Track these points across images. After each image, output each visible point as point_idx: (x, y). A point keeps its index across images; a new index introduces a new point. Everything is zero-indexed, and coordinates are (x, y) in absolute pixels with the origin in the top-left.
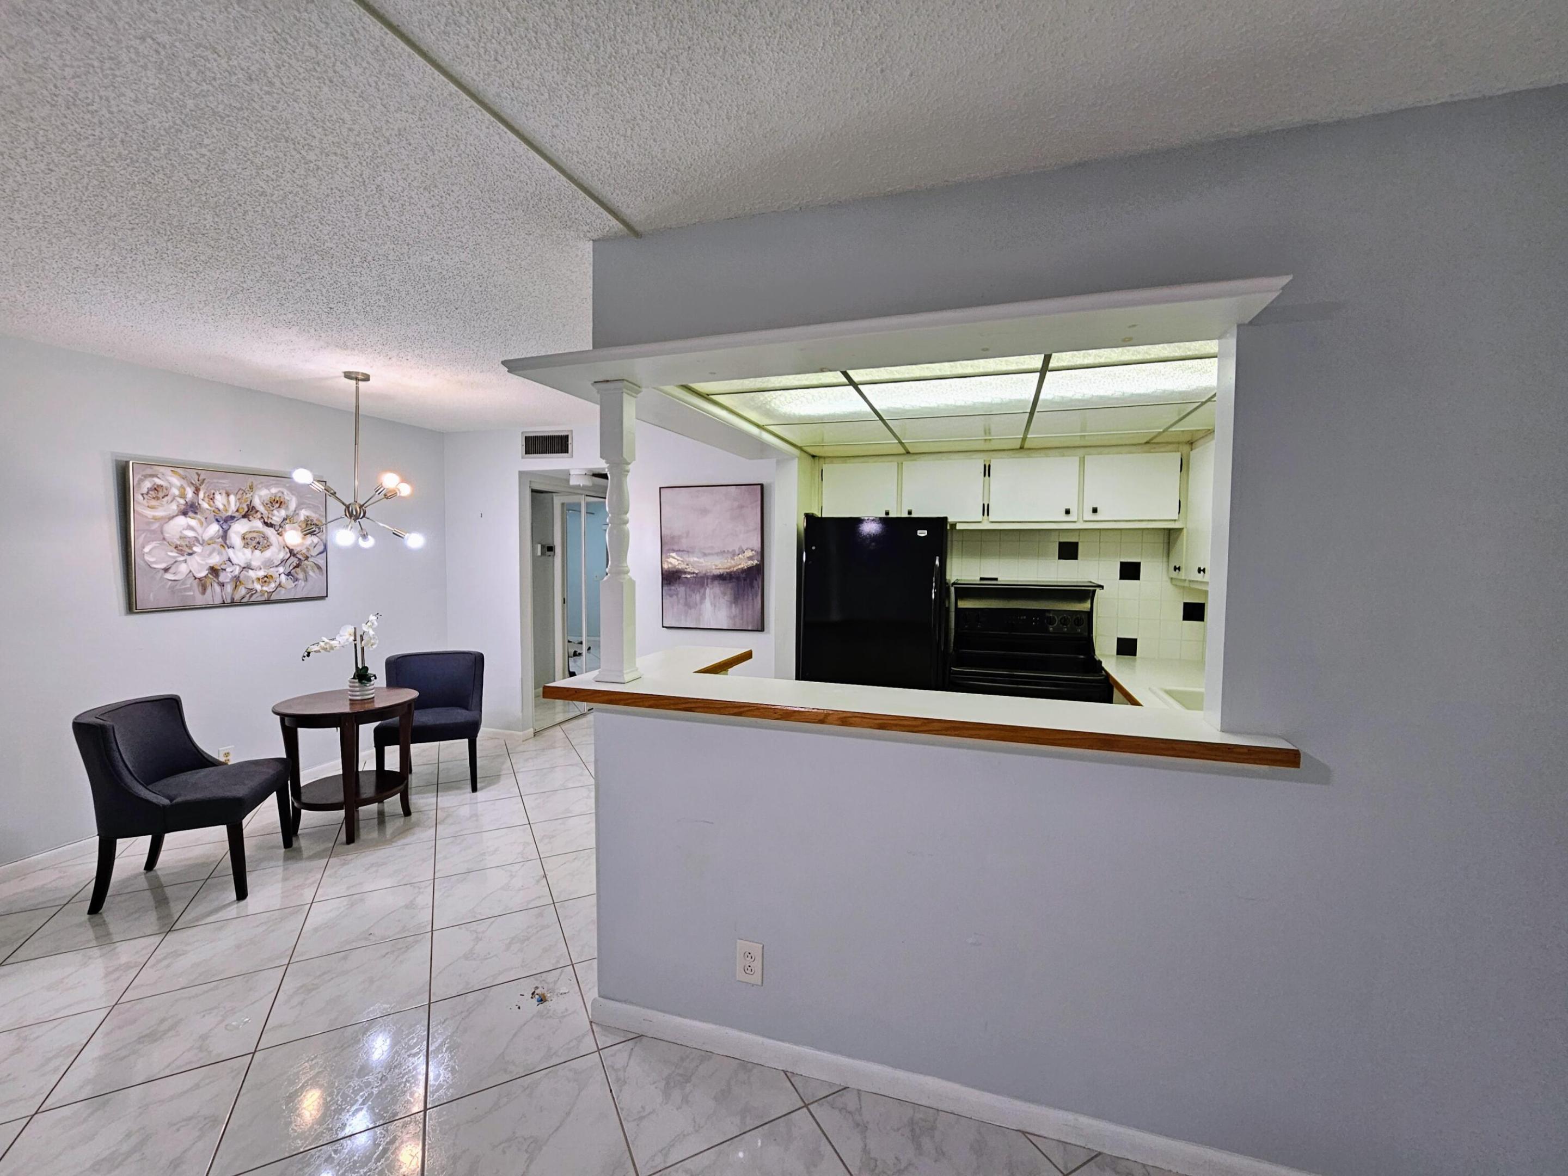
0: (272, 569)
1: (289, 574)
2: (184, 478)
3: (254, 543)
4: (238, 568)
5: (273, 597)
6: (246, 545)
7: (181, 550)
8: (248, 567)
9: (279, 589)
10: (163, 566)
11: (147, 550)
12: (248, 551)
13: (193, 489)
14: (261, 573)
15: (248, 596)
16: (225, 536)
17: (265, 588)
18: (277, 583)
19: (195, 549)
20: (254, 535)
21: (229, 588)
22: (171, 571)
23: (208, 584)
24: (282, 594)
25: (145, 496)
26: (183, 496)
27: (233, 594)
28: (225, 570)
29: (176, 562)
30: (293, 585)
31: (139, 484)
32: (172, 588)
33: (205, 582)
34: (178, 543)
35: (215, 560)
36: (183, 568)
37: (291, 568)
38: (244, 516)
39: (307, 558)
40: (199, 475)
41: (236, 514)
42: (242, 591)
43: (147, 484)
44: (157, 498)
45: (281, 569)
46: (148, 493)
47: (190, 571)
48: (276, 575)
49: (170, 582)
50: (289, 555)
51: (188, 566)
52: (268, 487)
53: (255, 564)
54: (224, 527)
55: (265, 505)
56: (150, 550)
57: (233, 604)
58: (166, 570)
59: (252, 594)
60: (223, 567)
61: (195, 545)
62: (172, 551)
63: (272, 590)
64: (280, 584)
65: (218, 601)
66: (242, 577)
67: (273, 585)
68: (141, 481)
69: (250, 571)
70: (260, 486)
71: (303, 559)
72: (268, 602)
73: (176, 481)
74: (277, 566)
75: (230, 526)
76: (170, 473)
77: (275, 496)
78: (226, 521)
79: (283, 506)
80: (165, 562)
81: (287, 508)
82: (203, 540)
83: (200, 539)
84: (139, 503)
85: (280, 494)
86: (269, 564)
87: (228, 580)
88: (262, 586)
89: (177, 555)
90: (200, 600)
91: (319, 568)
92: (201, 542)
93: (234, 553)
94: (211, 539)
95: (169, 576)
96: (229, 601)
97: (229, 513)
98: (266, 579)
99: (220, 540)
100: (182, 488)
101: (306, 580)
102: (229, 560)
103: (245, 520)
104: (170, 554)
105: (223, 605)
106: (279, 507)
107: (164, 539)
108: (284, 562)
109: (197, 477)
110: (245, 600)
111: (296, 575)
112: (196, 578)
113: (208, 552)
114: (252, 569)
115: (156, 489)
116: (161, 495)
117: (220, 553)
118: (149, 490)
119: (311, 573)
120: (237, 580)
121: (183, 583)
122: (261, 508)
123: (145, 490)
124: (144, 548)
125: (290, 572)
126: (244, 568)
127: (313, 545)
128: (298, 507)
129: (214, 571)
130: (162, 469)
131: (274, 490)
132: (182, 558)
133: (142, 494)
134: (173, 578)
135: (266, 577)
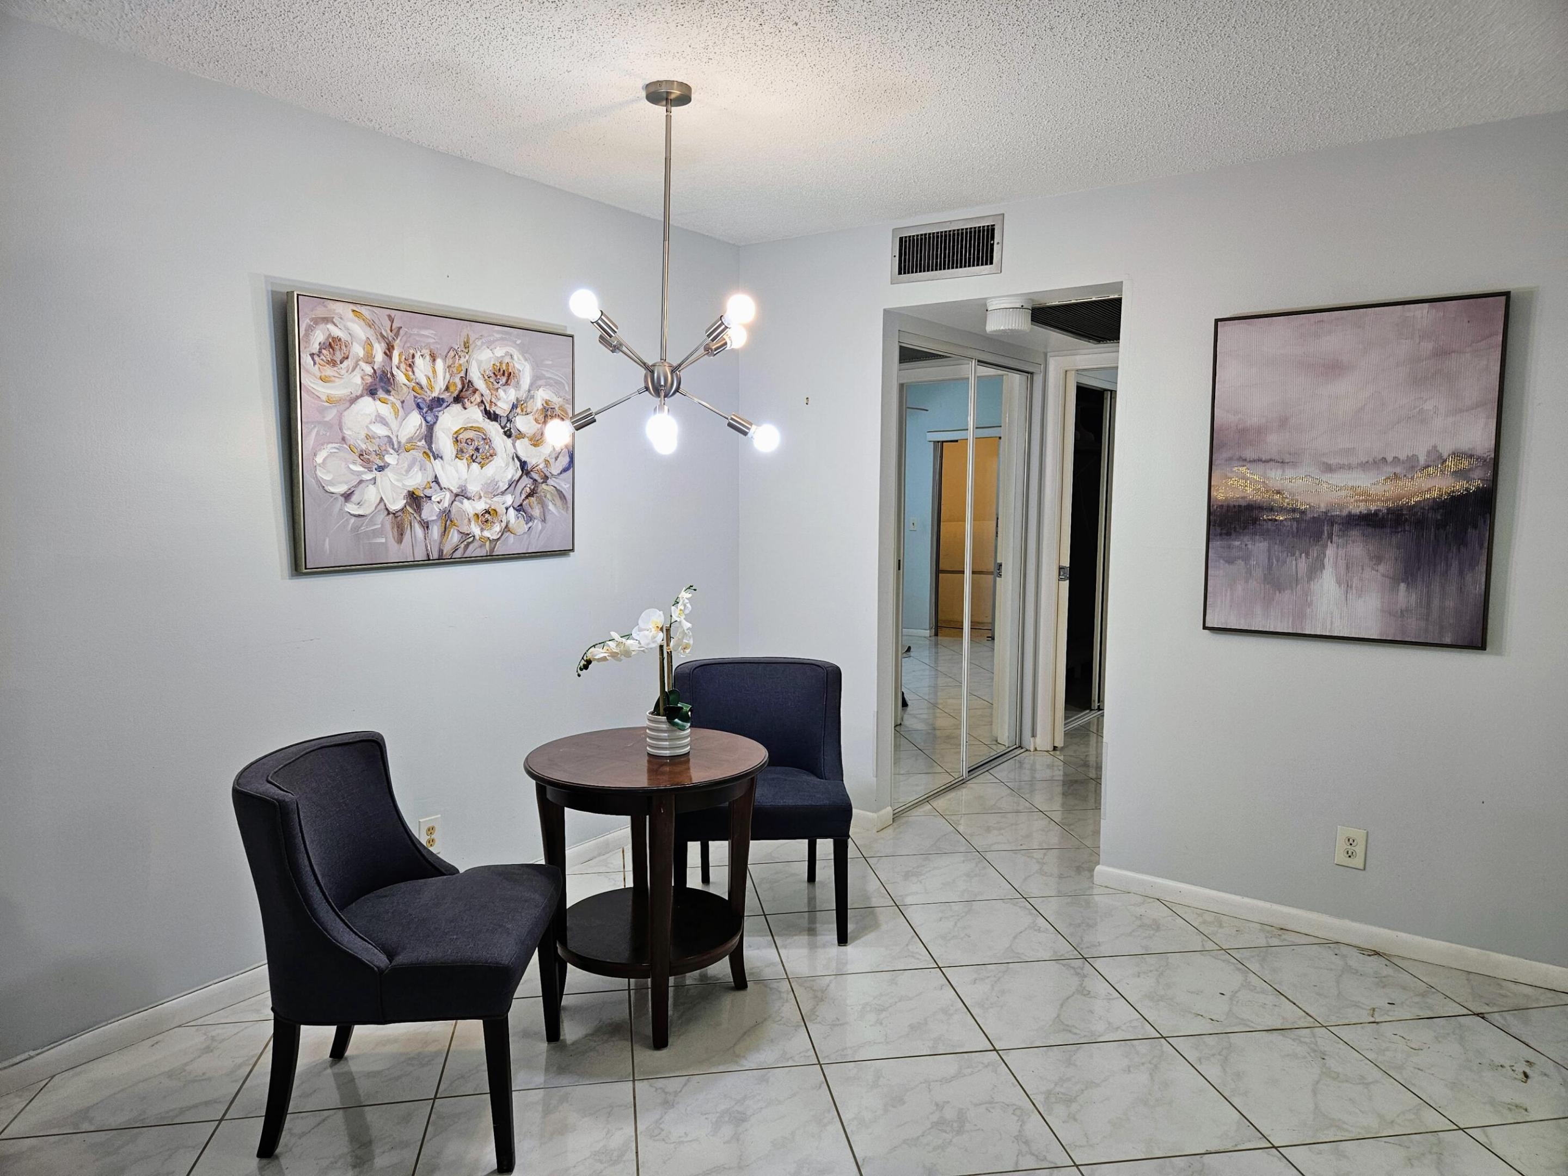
0: (495, 499)
1: (520, 508)
2: (371, 324)
3: (471, 450)
4: (448, 494)
5: (500, 550)
6: (460, 453)
7: (368, 461)
8: (461, 494)
9: (506, 535)
10: (342, 489)
11: (319, 459)
12: (462, 464)
13: (384, 345)
14: (481, 506)
15: (462, 546)
16: (429, 437)
17: (486, 534)
18: (504, 525)
19: (388, 459)
20: (471, 434)
21: (435, 531)
22: (355, 498)
23: (407, 524)
24: (511, 545)
25: (316, 358)
26: (369, 360)
27: (441, 543)
28: (430, 498)
29: (361, 482)
30: (526, 527)
31: (307, 335)
32: (356, 529)
33: (402, 520)
34: (364, 447)
35: (416, 480)
36: (370, 495)
37: (523, 496)
38: (458, 399)
39: (546, 478)
40: (392, 320)
41: (445, 396)
42: (454, 537)
43: (319, 337)
44: (333, 363)
45: (509, 499)
46: (320, 352)
47: (382, 499)
48: (501, 509)
49: (353, 520)
50: (520, 472)
51: (378, 489)
52: (490, 345)
53: (473, 489)
54: (429, 419)
55: (486, 379)
56: (324, 460)
57: (441, 560)
58: (347, 496)
59: (469, 544)
60: (428, 492)
61: (388, 453)
62: (354, 463)
63: (495, 538)
64: (507, 526)
65: (420, 556)
66: (453, 511)
67: (497, 528)
68: (310, 329)
69: (465, 500)
70: (479, 343)
71: (540, 480)
72: (491, 558)
73: (359, 331)
74: (503, 493)
75: (437, 417)
76: (351, 315)
77: (501, 363)
78: (431, 408)
79: (513, 382)
80: (346, 483)
81: (517, 386)
82: (399, 443)
83: (395, 440)
84: (307, 371)
85: (507, 359)
86: (492, 490)
87: (434, 518)
88: (482, 530)
89: (362, 469)
90: (395, 553)
91: (562, 496)
92: (396, 446)
93: (443, 467)
94: (410, 440)
95: (351, 508)
96: (436, 556)
97: (435, 394)
98: (487, 516)
99: (423, 442)
100: (369, 344)
101: (544, 521)
102: (436, 480)
103: (457, 408)
104: (352, 467)
105: (428, 563)
106: (507, 383)
107: (344, 439)
108: (513, 484)
109: (389, 323)
110: (458, 554)
111: (530, 510)
112: (389, 513)
113: (406, 465)
114: (468, 499)
115: (332, 344)
116: (338, 357)
117: (423, 468)
118: (322, 346)
119: (551, 507)
120: (447, 517)
121: (372, 522)
122: (480, 384)
123: (315, 348)
124: (315, 455)
125: (521, 505)
126: (457, 495)
127: (554, 456)
128: (533, 386)
129: (415, 500)
130: (339, 308)
131: (500, 352)
132: (369, 476)
133: (312, 355)
134: (357, 513)
135: (487, 512)
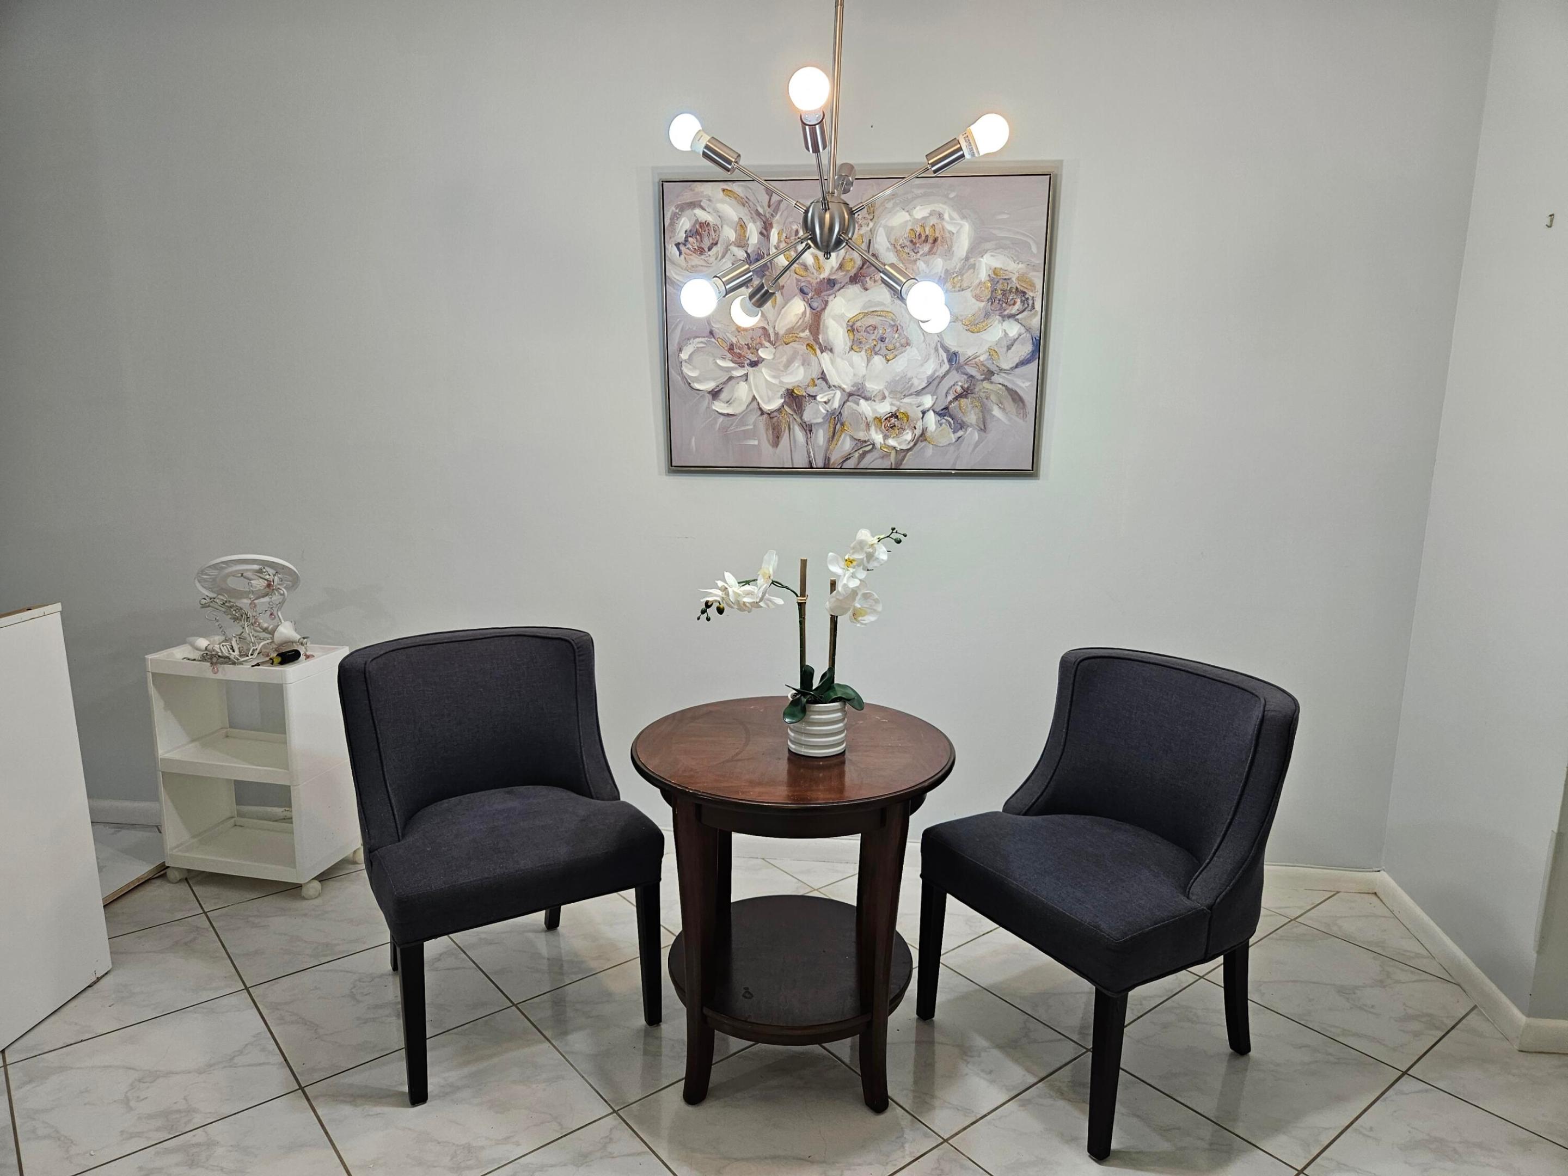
0: (906, 400)
1: (943, 412)
2: (744, 202)
3: (871, 339)
4: (838, 394)
5: (910, 463)
6: (856, 345)
7: (740, 356)
8: (857, 393)
9: (921, 445)
10: (710, 386)
11: (684, 356)
12: (859, 359)
13: (759, 224)
14: (884, 408)
15: (857, 455)
16: (815, 324)
17: (891, 442)
18: (918, 432)
19: (762, 353)
20: (871, 321)
21: (821, 437)
22: (724, 396)
23: (784, 426)
24: (928, 457)
25: (682, 247)
26: (742, 242)
27: (827, 449)
28: (814, 397)
29: (731, 378)
30: (953, 437)
31: (672, 224)
32: (724, 429)
33: (779, 422)
34: (734, 340)
35: (796, 377)
36: (742, 392)
37: (950, 398)
38: (854, 279)
39: (989, 374)
40: (770, 193)
41: (839, 276)
42: (845, 444)
43: (685, 224)
44: (701, 251)
45: (928, 401)
46: (686, 240)
47: (754, 398)
48: (916, 413)
49: (721, 419)
50: (946, 366)
51: (750, 387)
52: (907, 205)
53: (872, 386)
54: (815, 305)
55: (896, 247)
56: (691, 355)
57: (828, 470)
58: (715, 394)
59: (865, 453)
60: (812, 391)
61: (762, 345)
62: (723, 358)
63: (905, 448)
64: (923, 434)
65: (800, 461)
66: (846, 413)
67: (908, 436)
68: (675, 217)
69: (862, 401)
70: (889, 205)
71: (979, 377)
72: (895, 472)
73: (731, 211)
74: (918, 393)
75: (826, 303)
76: (721, 194)
77: (923, 227)
78: (818, 292)
79: (940, 249)
80: (714, 380)
81: (949, 252)
82: (777, 334)
83: (771, 331)
84: (673, 263)
85: (933, 220)
86: (901, 388)
87: (820, 420)
88: (886, 437)
89: (732, 365)
90: (769, 457)
91: (1016, 397)
92: (772, 339)
93: (832, 362)
94: (791, 331)
95: (719, 406)
96: (821, 464)
97: (825, 275)
98: (893, 423)
99: (807, 332)
100: (741, 226)
101: (984, 429)
102: (823, 377)
103: (855, 289)
104: (721, 363)
105: (810, 471)
106: (930, 252)
107: (711, 333)
108: (932, 384)
109: (767, 197)
110: (850, 464)
111: (960, 415)
112: (763, 413)
113: (784, 359)
114: (866, 399)
115: (699, 230)
116: (706, 243)
117: (806, 363)
118: (689, 234)
119: (996, 412)
120: (836, 421)
121: (743, 422)
122: (889, 257)
123: (681, 236)
124: (681, 350)
125: (946, 408)
126: (850, 395)
127: (1005, 343)
128: (976, 249)
129: (794, 399)
130: (707, 189)
131: (920, 212)
132: (739, 373)
133: (678, 245)
134: (725, 412)
135: (894, 415)
